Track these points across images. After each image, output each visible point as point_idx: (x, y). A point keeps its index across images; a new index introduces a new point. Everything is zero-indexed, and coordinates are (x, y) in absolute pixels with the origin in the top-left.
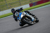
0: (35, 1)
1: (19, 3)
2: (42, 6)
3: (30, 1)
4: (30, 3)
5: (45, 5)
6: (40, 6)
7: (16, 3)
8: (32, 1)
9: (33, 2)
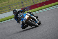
0: (27, 6)
1: (9, 8)
2: (35, 11)
3: (22, 6)
4: (22, 7)
5: (40, 10)
6: (34, 11)
7: (5, 8)
8: (24, 5)
9: (26, 6)
